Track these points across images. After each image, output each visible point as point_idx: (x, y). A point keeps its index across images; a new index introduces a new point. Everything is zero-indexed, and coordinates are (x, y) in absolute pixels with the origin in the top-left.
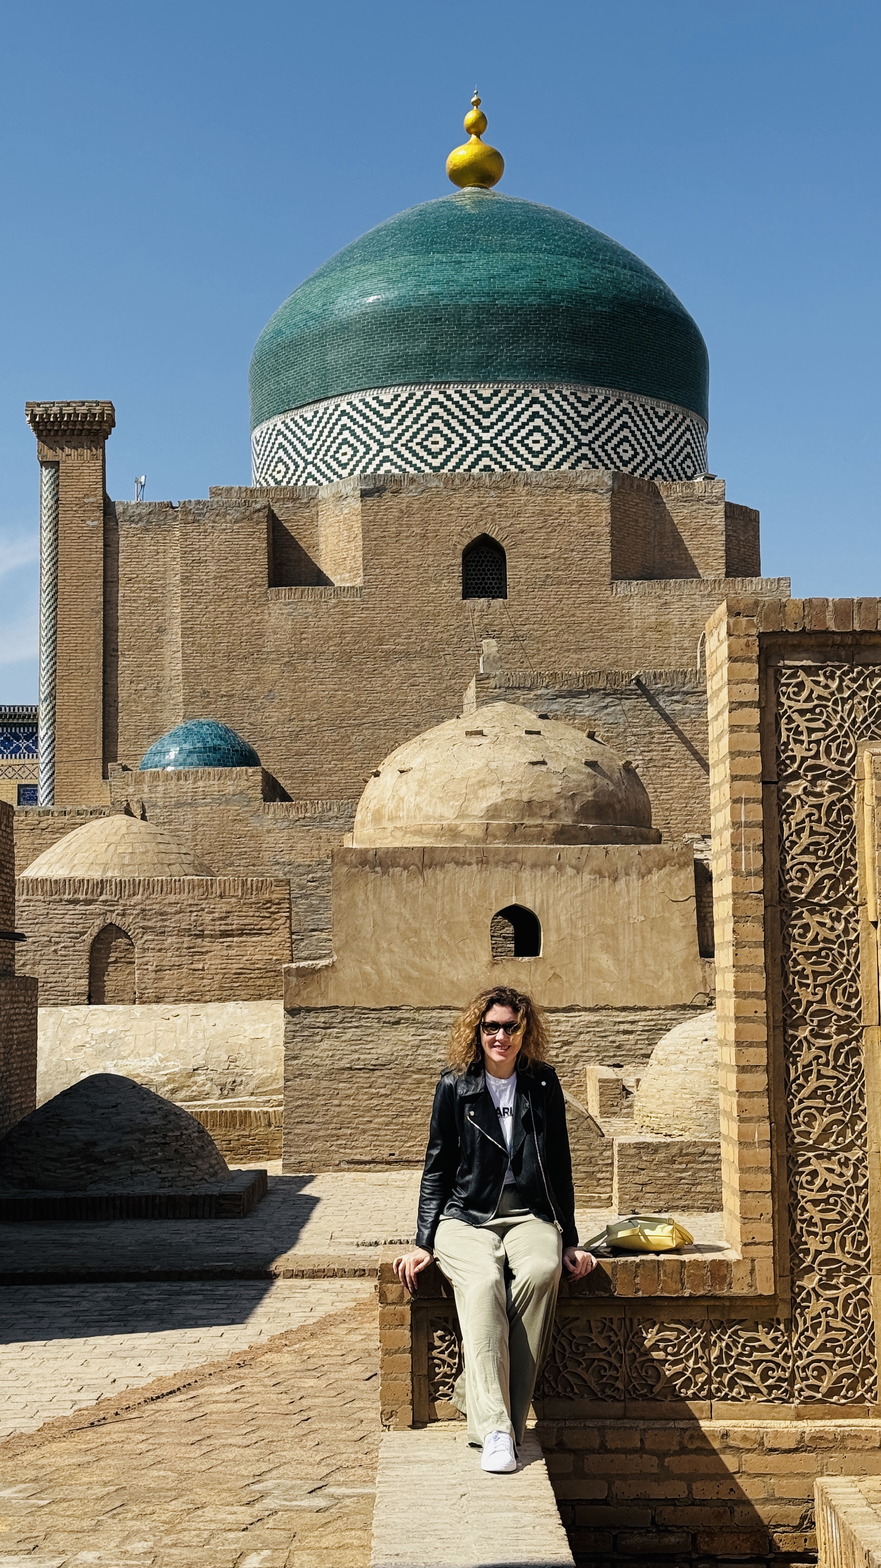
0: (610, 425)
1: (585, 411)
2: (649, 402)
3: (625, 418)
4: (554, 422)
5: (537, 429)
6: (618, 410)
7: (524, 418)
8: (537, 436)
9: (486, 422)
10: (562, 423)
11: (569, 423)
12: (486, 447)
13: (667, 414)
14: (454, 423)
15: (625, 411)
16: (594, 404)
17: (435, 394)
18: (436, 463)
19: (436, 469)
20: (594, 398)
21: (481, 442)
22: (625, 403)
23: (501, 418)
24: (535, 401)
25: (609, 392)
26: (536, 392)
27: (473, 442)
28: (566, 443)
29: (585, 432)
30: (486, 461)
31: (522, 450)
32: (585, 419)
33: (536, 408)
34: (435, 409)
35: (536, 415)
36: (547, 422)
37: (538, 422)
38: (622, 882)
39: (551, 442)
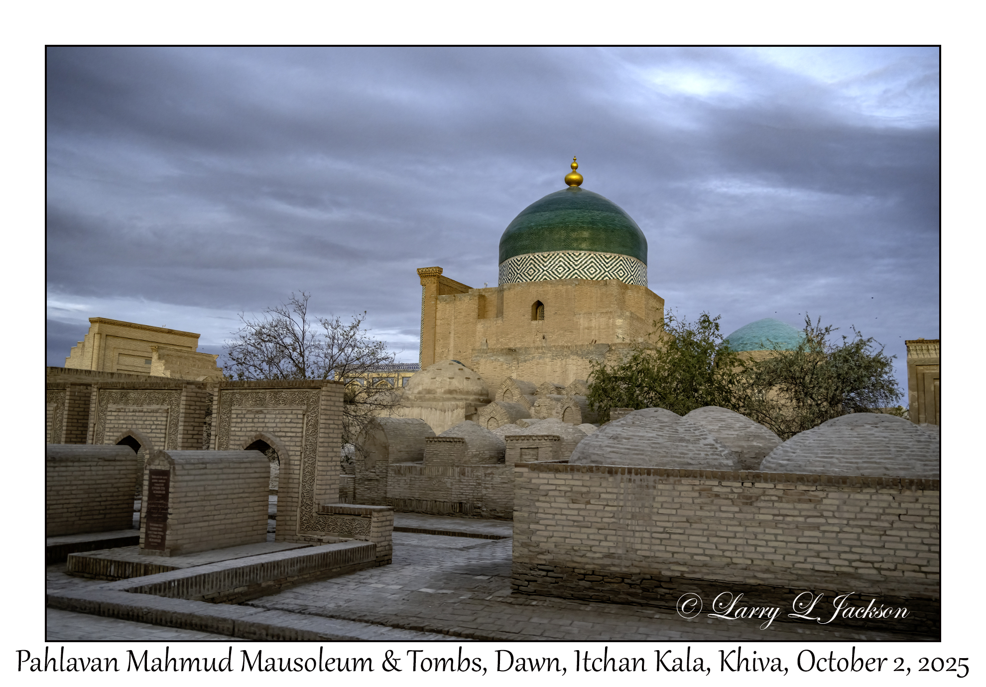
0: (586, 263)
1: (577, 259)
2: (602, 254)
3: (592, 260)
4: (566, 263)
5: (561, 266)
6: (589, 257)
7: (557, 263)
8: (561, 268)
9: (545, 265)
10: (569, 263)
11: (571, 263)
12: (545, 272)
13: (610, 257)
14: (536, 265)
15: (592, 257)
16: (580, 257)
17: (531, 257)
18: (531, 278)
19: (531, 280)
20: (580, 254)
21: (544, 270)
22: (592, 255)
23: (550, 263)
24: (560, 257)
25: (586, 252)
26: (561, 254)
27: (542, 271)
28: (570, 269)
29: (576, 265)
30: (545, 277)
31: (556, 273)
32: (577, 261)
33: (561, 259)
34: (531, 261)
35: (560, 261)
36: (564, 263)
37: (561, 263)
38: (447, 413)
39: (565, 269)
